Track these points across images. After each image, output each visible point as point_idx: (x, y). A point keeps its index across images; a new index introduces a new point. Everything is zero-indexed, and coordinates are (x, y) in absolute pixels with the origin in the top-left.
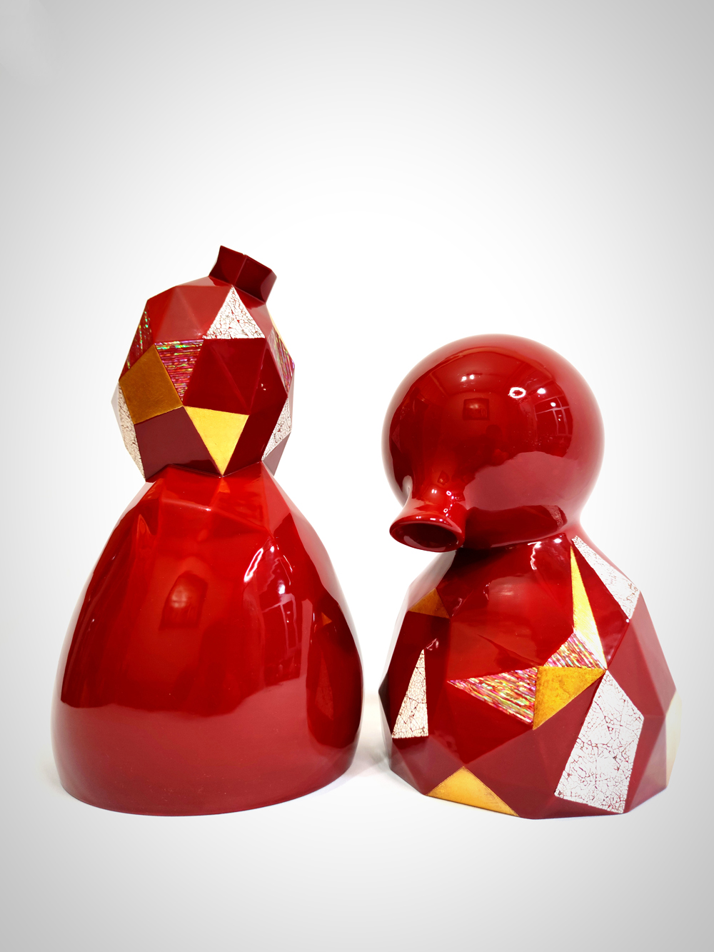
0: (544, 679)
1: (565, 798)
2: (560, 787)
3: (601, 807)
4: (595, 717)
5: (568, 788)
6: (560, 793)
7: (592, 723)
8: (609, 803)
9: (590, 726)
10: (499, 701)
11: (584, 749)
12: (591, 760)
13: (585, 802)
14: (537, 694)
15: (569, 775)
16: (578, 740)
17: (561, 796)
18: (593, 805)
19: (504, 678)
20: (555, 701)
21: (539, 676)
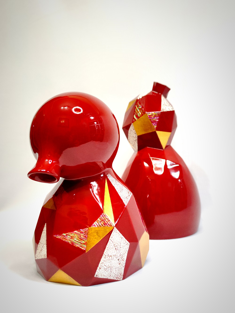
0: (90, 232)
1: (99, 277)
2: (96, 273)
3: (113, 279)
4: (110, 245)
5: (100, 273)
6: (96, 276)
7: (109, 248)
8: (117, 277)
9: (108, 249)
10: (73, 242)
11: (106, 258)
12: (109, 262)
13: (107, 278)
14: (88, 238)
15: (100, 268)
16: (103, 255)
17: (97, 277)
18: (110, 278)
19: (75, 233)
20: (94, 241)
21: (89, 231)
